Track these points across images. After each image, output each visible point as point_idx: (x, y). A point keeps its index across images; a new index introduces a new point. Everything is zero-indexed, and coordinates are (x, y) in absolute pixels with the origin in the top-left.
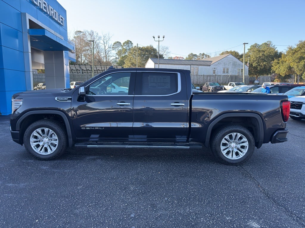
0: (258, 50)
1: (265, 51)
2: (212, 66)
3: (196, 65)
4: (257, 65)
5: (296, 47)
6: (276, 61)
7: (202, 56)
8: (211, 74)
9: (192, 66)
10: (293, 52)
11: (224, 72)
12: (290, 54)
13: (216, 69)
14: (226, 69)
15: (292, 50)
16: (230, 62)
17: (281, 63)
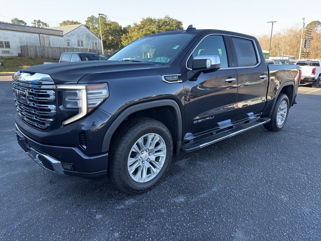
0: (104, 23)
1: (111, 25)
2: (64, 37)
3: (45, 34)
4: (106, 39)
5: (140, 23)
6: (124, 35)
7: (38, 23)
8: (65, 47)
9: (40, 35)
10: (139, 28)
11: (79, 45)
12: (136, 31)
13: (70, 41)
14: (80, 42)
15: (137, 26)
16: (84, 34)
17: (129, 38)
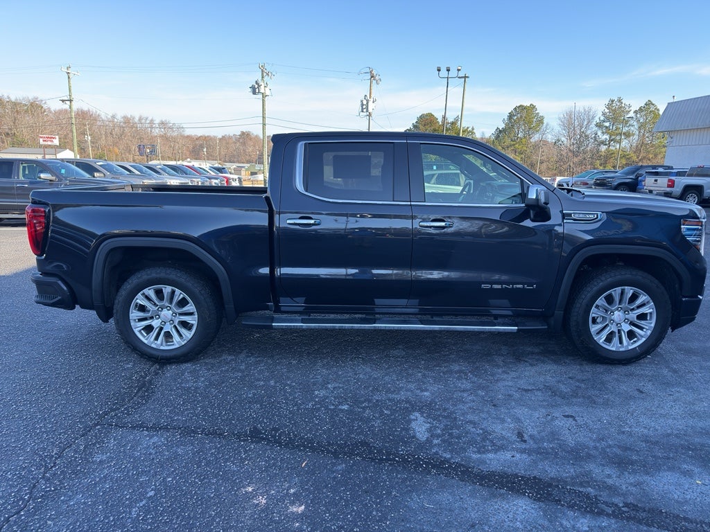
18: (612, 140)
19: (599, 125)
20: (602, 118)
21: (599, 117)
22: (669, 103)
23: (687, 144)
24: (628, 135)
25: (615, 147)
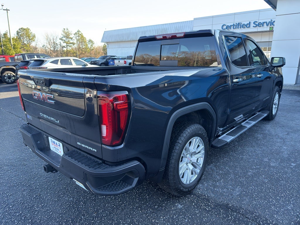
18: (68, 46)
19: (61, 39)
20: (62, 36)
21: (60, 36)
22: (105, 31)
23: (118, 47)
24: (74, 44)
25: (69, 48)
